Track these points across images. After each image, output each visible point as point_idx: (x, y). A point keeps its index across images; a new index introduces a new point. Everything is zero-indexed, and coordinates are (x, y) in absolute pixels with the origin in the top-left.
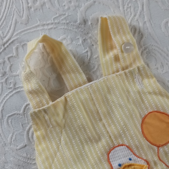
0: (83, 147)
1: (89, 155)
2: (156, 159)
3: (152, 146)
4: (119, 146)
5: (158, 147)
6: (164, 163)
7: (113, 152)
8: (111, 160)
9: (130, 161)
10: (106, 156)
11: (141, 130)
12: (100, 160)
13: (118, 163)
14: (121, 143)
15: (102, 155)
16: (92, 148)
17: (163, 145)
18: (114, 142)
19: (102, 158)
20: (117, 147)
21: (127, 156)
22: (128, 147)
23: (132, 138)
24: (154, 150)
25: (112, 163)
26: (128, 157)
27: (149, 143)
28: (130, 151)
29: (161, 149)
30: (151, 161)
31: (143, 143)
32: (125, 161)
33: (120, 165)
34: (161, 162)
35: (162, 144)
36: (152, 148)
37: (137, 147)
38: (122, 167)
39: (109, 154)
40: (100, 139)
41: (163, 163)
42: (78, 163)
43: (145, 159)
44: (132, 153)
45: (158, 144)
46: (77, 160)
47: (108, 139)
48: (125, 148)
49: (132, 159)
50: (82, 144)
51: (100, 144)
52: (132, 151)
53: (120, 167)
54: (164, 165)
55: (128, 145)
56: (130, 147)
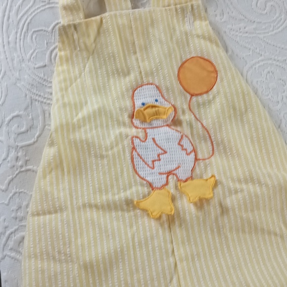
0: (108, 80)
1: (113, 89)
2: (186, 107)
3: (185, 92)
4: (147, 84)
5: (192, 95)
6: (194, 114)
7: (140, 90)
8: (135, 98)
9: (156, 102)
10: (131, 93)
11: (177, 73)
12: (123, 96)
13: (142, 102)
14: (151, 82)
15: (127, 90)
16: (117, 82)
17: (197, 95)
18: (144, 79)
19: (125, 93)
20: (146, 85)
21: (153, 97)
22: (157, 87)
23: (164, 78)
24: (186, 98)
25: (135, 101)
26: (155, 98)
27: (182, 88)
28: (158, 92)
29: (194, 99)
30: (179, 107)
31: (175, 86)
32: (150, 101)
33: (143, 104)
34: (190, 112)
35: (196, 92)
36: (184, 95)
37: (167, 89)
38: (145, 106)
39: (135, 91)
40: (129, 73)
41: (192, 114)
42: (98, 94)
43: (173, 103)
44: (160, 94)
45: (192, 92)
46: (98, 91)
47: (138, 75)
48: (154, 88)
49: (159, 100)
50: (108, 76)
51: (127, 79)
52: (161, 92)
53: (142, 106)
54: (193, 116)
55: (158, 85)
56: (160, 88)
